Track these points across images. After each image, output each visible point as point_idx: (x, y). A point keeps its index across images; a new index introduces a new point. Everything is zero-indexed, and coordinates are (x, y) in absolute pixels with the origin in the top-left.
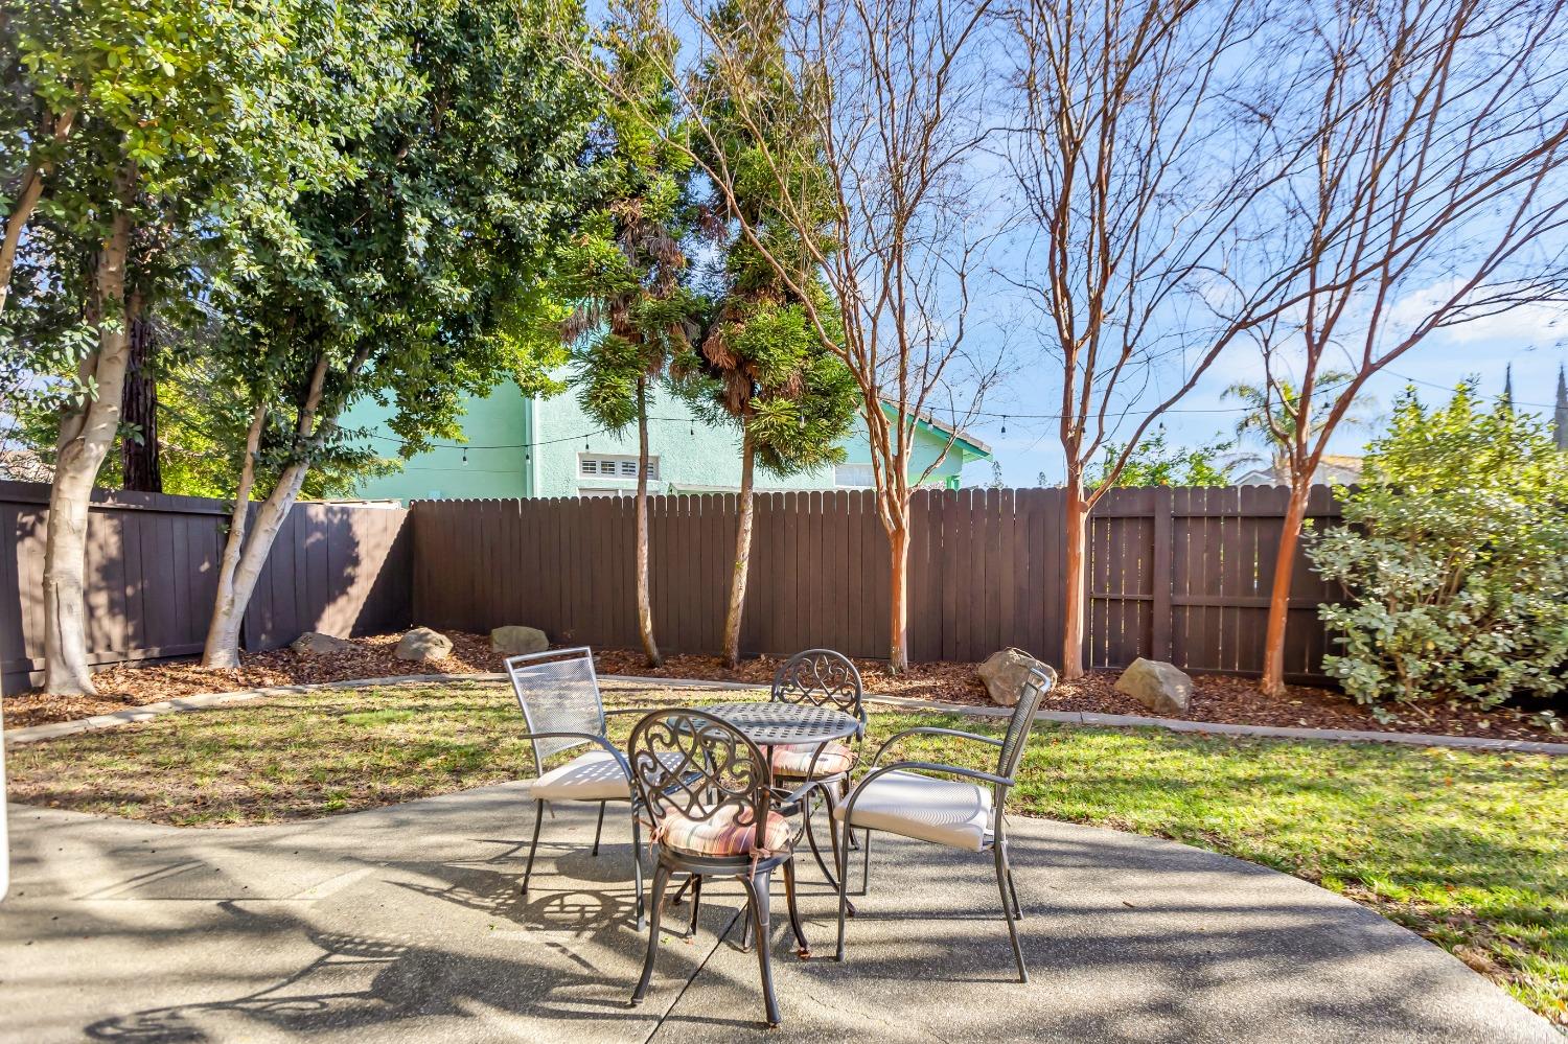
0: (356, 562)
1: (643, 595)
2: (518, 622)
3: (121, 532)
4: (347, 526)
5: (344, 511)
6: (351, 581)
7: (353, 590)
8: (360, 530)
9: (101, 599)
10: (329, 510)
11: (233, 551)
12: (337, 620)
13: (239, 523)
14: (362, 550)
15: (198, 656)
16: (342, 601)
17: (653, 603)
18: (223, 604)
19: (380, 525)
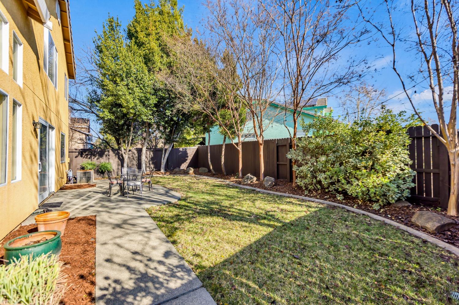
0: (188, 157)
1: (209, 159)
2: (204, 167)
3: (153, 153)
4: (186, 151)
5: (186, 149)
6: (187, 160)
7: (187, 161)
8: (188, 152)
9: (151, 162)
10: (183, 149)
11: (163, 156)
12: (184, 166)
13: (164, 152)
14: (188, 155)
15: (160, 170)
16: (185, 163)
17: (211, 161)
18: (162, 163)
19: (192, 151)
